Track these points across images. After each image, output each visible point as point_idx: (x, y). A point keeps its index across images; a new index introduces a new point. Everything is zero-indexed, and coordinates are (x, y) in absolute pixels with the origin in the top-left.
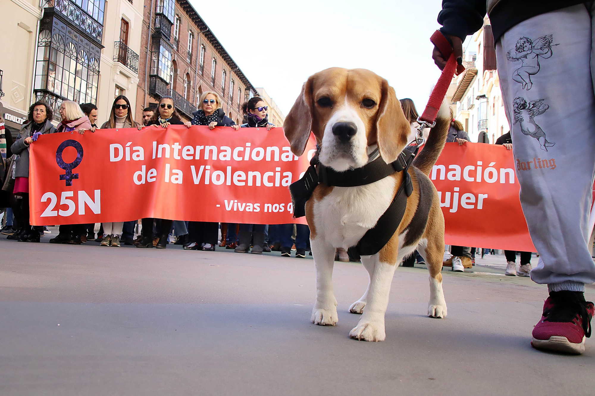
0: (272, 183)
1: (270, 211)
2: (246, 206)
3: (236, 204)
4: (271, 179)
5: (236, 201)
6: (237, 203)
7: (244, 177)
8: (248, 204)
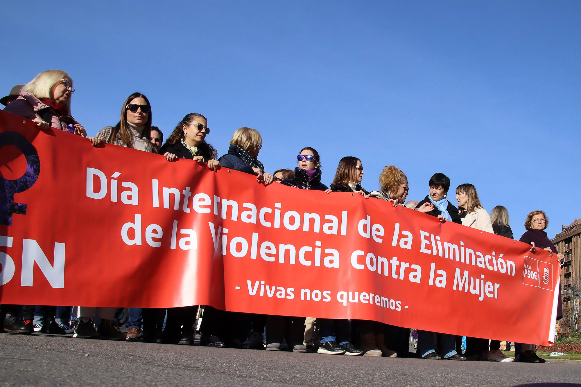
0: (311, 262)
1: (309, 299)
2: (276, 291)
3: (262, 287)
4: (310, 256)
5: (263, 282)
6: (265, 285)
7: (273, 251)
8: (279, 288)
